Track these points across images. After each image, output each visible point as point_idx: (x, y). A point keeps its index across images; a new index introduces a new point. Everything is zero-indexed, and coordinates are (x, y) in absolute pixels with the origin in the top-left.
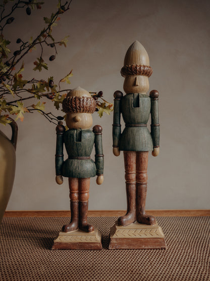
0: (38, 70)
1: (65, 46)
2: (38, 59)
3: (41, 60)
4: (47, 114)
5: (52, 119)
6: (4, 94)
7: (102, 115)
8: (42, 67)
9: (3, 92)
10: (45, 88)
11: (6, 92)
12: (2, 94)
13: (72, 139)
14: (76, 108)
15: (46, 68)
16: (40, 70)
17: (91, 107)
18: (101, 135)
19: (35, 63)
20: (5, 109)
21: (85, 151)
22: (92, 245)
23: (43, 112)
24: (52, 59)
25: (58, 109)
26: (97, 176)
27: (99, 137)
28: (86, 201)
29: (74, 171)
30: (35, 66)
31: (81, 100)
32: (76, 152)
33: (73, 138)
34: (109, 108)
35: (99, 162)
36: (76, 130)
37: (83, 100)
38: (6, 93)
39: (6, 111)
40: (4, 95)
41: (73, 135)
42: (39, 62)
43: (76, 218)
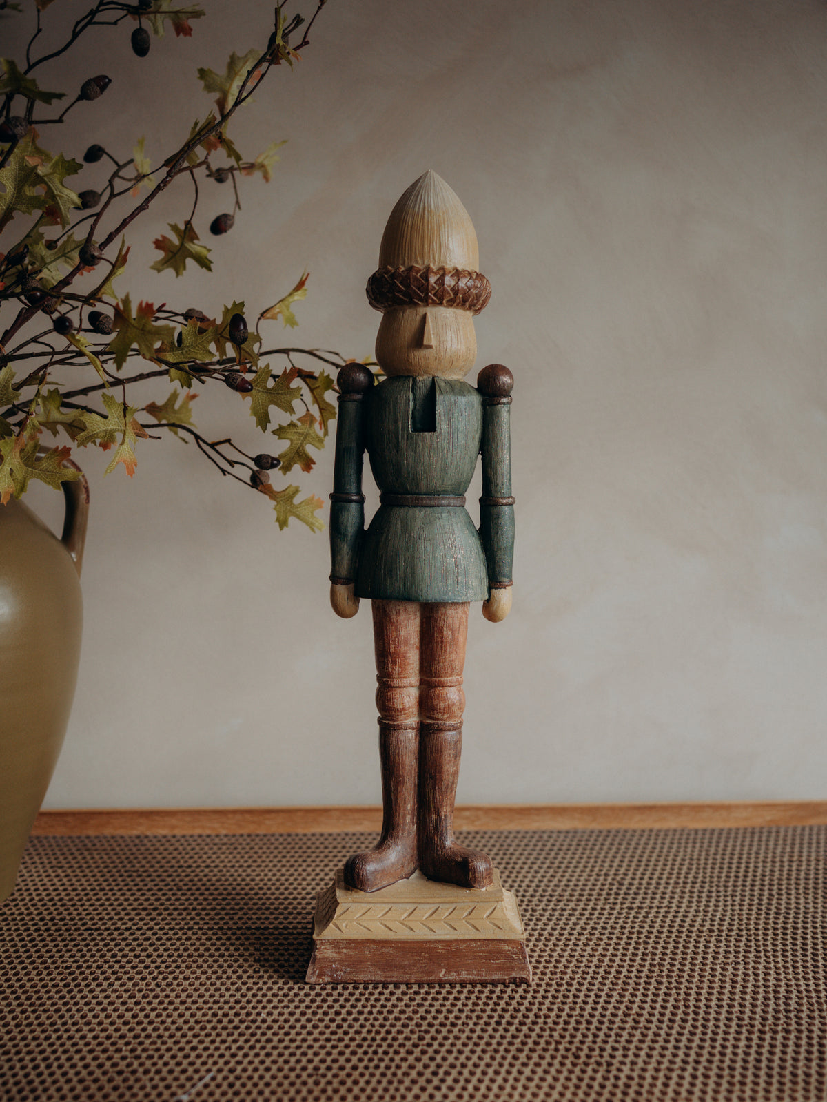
0: (170, 272)
1: (266, 178)
2: (174, 228)
3: (188, 233)
4: (213, 446)
5: (232, 463)
6: (52, 363)
8: (190, 262)
9: (46, 359)
10: (212, 347)
11: (56, 358)
12: (45, 367)
15: (205, 263)
16: (179, 268)
19: (160, 244)
20: (56, 423)
23: (197, 438)
24: (219, 226)
25: (264, 429)
30: (160, 255)
38: (61, 362)
39: (55, 433)
40: (49, 369)
42: (175, 240)
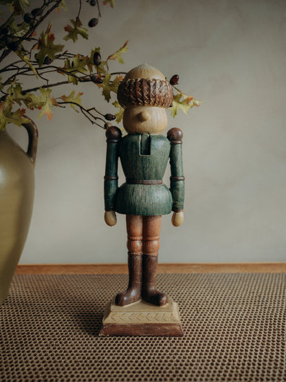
0: (71, 40)
1: (112, 6)
2: (72, 21)
3: (77, 22)
4: (87, 111)
5: (96, 118)
6: (18, 74)
7: (175, 114)
8: (79, 35)
9: (15, 72)
10: (86, 67)
11: (21, 71)
12: (15, 75)
13: (134, 150)
14: (143, 98)
15: (85, 36)
16: (74, 39)
17: (167, 96)
18: (181, 143)
19: (67, 29)
20: (20, 99)
21: (157, 171)
22: (167, 328)
23: (81, 108)
24: (92, 23)
25: (108, 101)
26: (172, 212)
27: (178, 147)
28: (155, 254)
29: (137, 204)
30: (67, 33)
31: (152, 84)
32: (141, 172)
33: (137, 148)
34: (188, 103)
35: (178, 189)
36: (142, 135)
37: (155, 85)
38: (22, 73)
39: (20, 104)
40: (17, 77)
41: (136, 144)
42: (73, 27)
43: (138, 282)
